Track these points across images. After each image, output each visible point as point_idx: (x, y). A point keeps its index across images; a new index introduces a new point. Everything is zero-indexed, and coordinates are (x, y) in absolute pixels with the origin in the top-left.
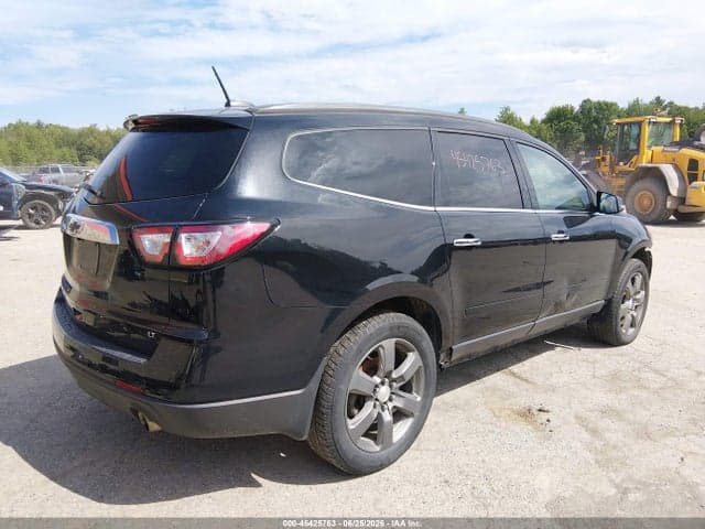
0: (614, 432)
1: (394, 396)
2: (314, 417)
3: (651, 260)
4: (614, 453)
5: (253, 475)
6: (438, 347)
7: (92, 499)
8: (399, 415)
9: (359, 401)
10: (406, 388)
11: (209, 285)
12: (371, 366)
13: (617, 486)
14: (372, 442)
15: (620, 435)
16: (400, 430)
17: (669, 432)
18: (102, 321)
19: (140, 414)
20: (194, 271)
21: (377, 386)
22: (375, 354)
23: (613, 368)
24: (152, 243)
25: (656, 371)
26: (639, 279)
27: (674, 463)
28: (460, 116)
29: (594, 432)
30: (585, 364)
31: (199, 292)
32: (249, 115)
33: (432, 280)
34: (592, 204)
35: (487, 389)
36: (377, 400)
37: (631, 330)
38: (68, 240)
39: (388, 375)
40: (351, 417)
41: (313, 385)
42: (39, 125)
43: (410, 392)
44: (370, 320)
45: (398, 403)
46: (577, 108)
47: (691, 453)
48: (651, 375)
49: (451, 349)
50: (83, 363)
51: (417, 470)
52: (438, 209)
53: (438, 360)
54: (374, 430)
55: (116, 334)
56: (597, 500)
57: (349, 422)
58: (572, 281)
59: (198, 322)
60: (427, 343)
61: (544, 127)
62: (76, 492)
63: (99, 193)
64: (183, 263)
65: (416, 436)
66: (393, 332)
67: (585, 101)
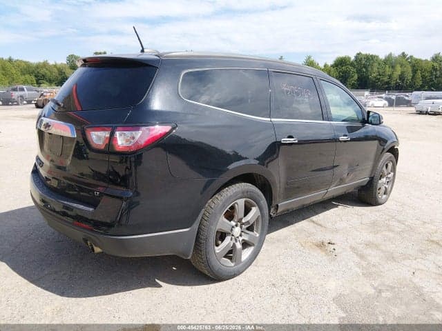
0: (374, 256)
1: (243, 234)
2: (196, 245)
3: (398, 154)
4: (374, 269)
5: (157, 280)
6: (270, 205)
7: (58, 294)
8: (245, 244)
9: (222, 236)
10: (250, 228)
11: (133, 164)
12: (230, 215)
13: (375, 288)
14: (229, 261)
15: (377, 258)
16: (246, 254)
17: (406, 257)
18: (62, 185)
19: (89, 242)
20: (124, 155)
21: (233, 227)
22: (233, 208)
23: (373, 219)
24: (98, 137)
25: (399, 221)
26: (390, 165)
27: (408, 276)
28: (280, 61)
29: (362, 257)
30: (356, 216)
31: (127, 168)
32: (158, 58)
33: (268, 163)
34: (364, 119)
35: (297, 230)
36: (233, 235)
37: (384, 196)
38: (41, 134)
39: (240, 220)
40: (217, 245)
41: (196, 226)
42: (10, 60)
43: (252, 231)
44: (230, 187)
45: (245, 237)
46: (353, 58)
47: (419, 269)
48: (396, 224)
49: (277, 206)
50: (52, 210)
51: (256, 277)
52: (273, 120)
53: (269, 213)
54: (230, 254)
55: (71, 192)
56: (363, 296)
57: (216, 248)
58: (350, 166)
59: (126, 186)
60: (264, 202)
61: (332, 69)
62: (47, 290)
63: (62, 105)
64: (118, 150)
65: (256, 257)
66: (244, 194)
67: (358, 54)
